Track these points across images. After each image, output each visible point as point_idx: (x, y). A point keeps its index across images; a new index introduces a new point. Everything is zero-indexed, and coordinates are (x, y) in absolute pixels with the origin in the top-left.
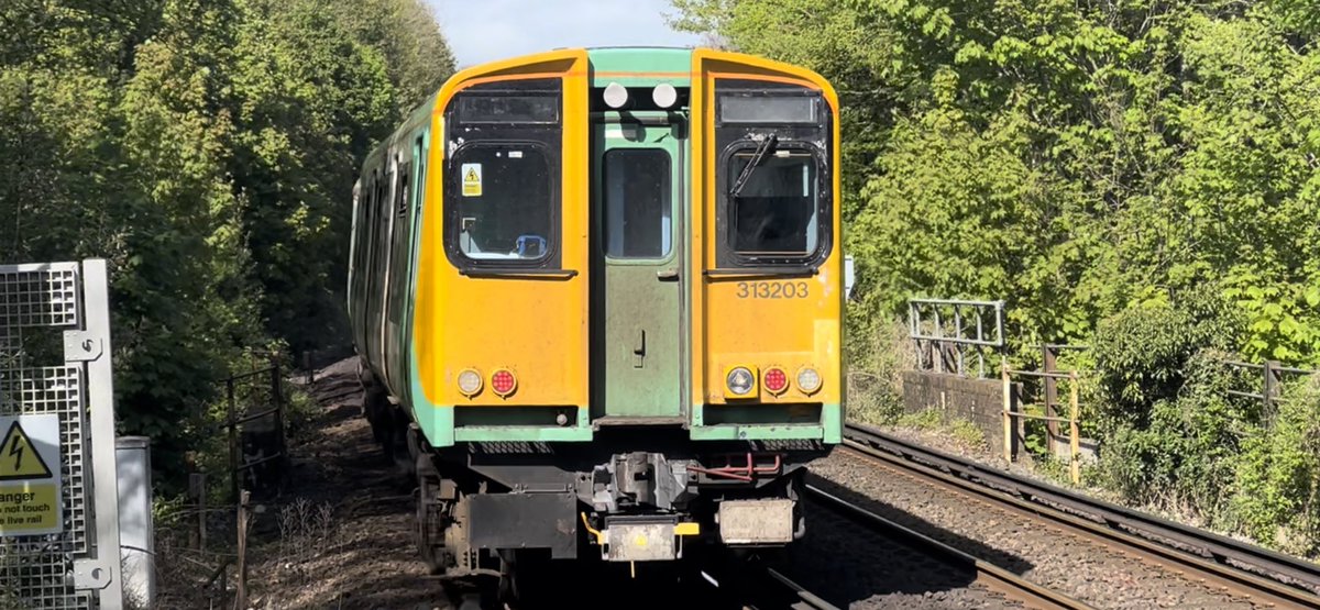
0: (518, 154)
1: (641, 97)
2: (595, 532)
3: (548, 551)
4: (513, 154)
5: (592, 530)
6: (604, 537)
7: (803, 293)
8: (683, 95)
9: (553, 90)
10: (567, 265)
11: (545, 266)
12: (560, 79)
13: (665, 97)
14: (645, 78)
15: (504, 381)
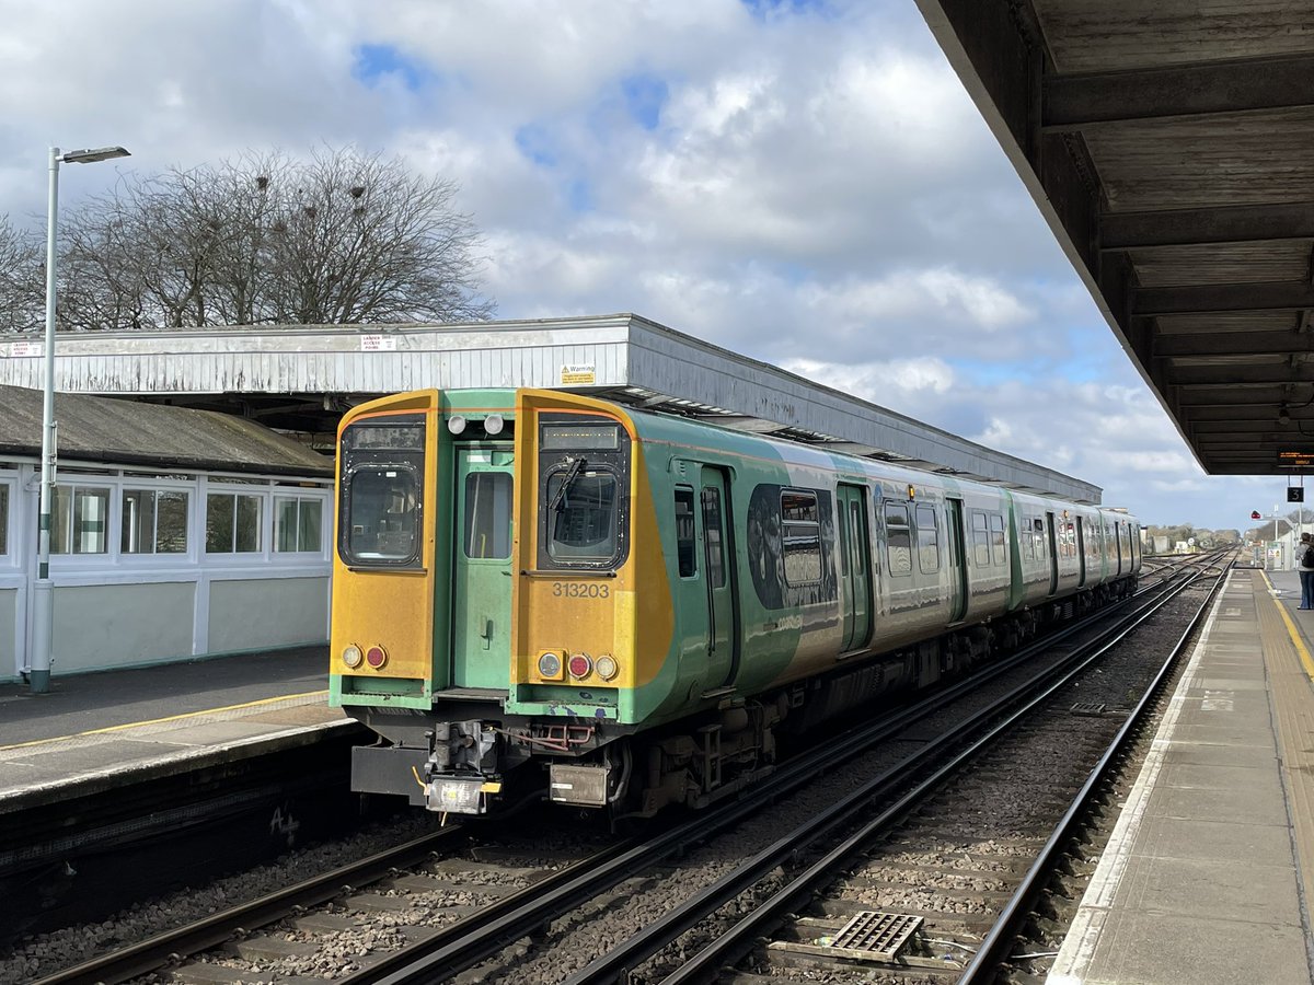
0: (393, 474)
1: (475, 428)
2: (424, 785)
3: (407, 798)
4: (389, 474)
5: (421, 783)
6: (429, 789)
7: (604, 594)
8: (509, 426)
9: (419, 422)
10: (425, 566)
11: (411, 565)
12: (425, 414)
13: (493, 427)
14: (473, 413)
15: (377, 657)
